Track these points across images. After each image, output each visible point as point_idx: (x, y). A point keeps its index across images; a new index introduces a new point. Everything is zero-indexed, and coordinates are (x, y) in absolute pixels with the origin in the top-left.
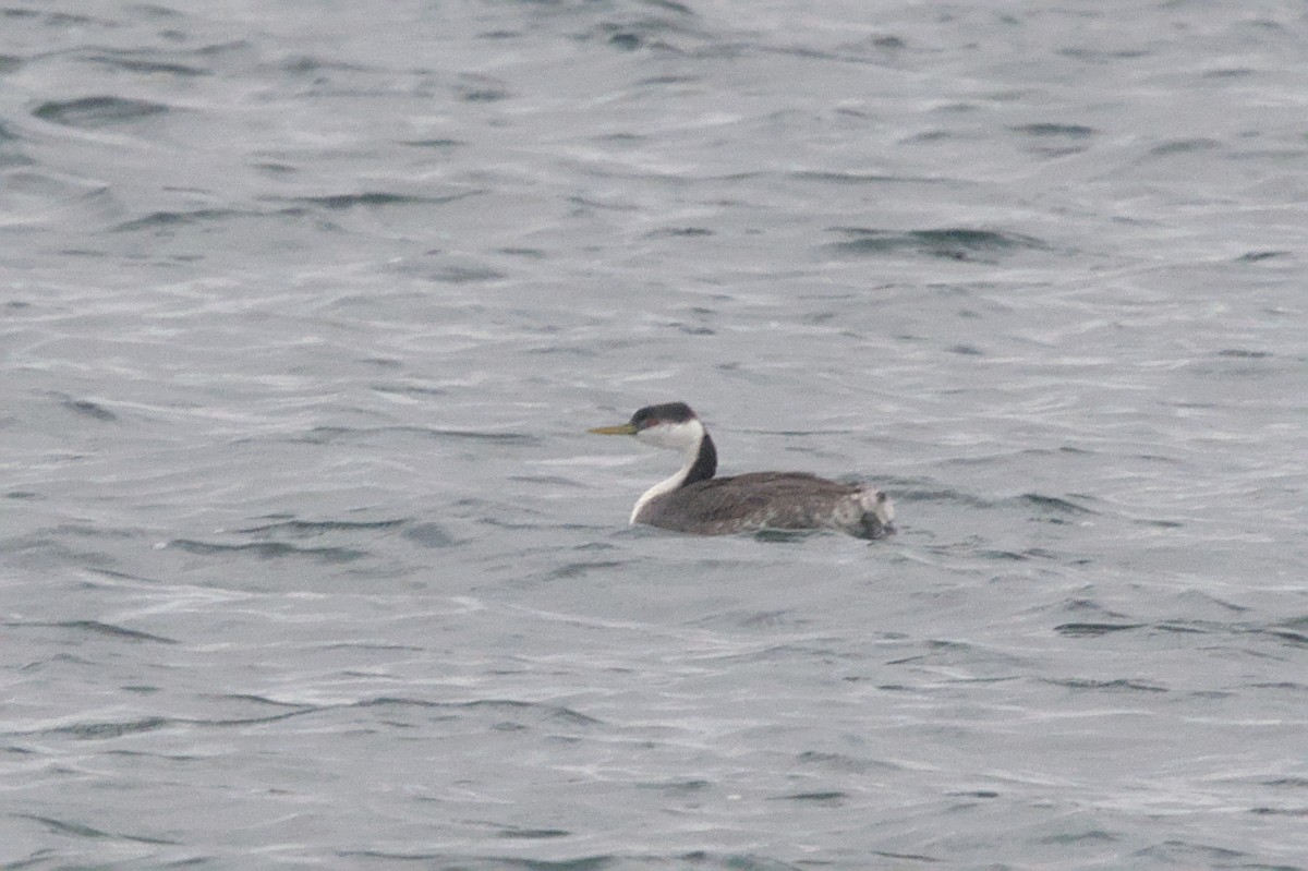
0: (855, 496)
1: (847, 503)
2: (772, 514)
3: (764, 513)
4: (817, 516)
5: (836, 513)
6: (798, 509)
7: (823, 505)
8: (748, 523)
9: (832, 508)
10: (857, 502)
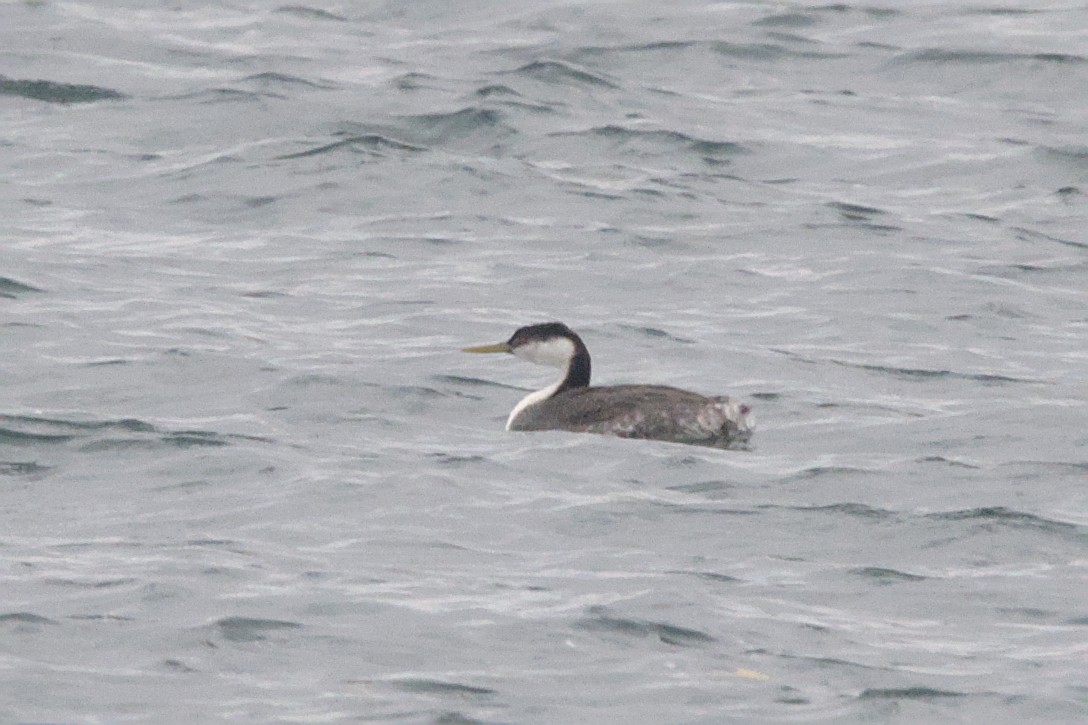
0: (718, 406)
1: (711, 412)
2: (640, 418)
3: (632, 418)
4: (682, 422)
5: (700, 419)
6: (664, 414)
7: (688, 411)
8: (618, 426)
9: (696, 414)
10: (720, 411)
